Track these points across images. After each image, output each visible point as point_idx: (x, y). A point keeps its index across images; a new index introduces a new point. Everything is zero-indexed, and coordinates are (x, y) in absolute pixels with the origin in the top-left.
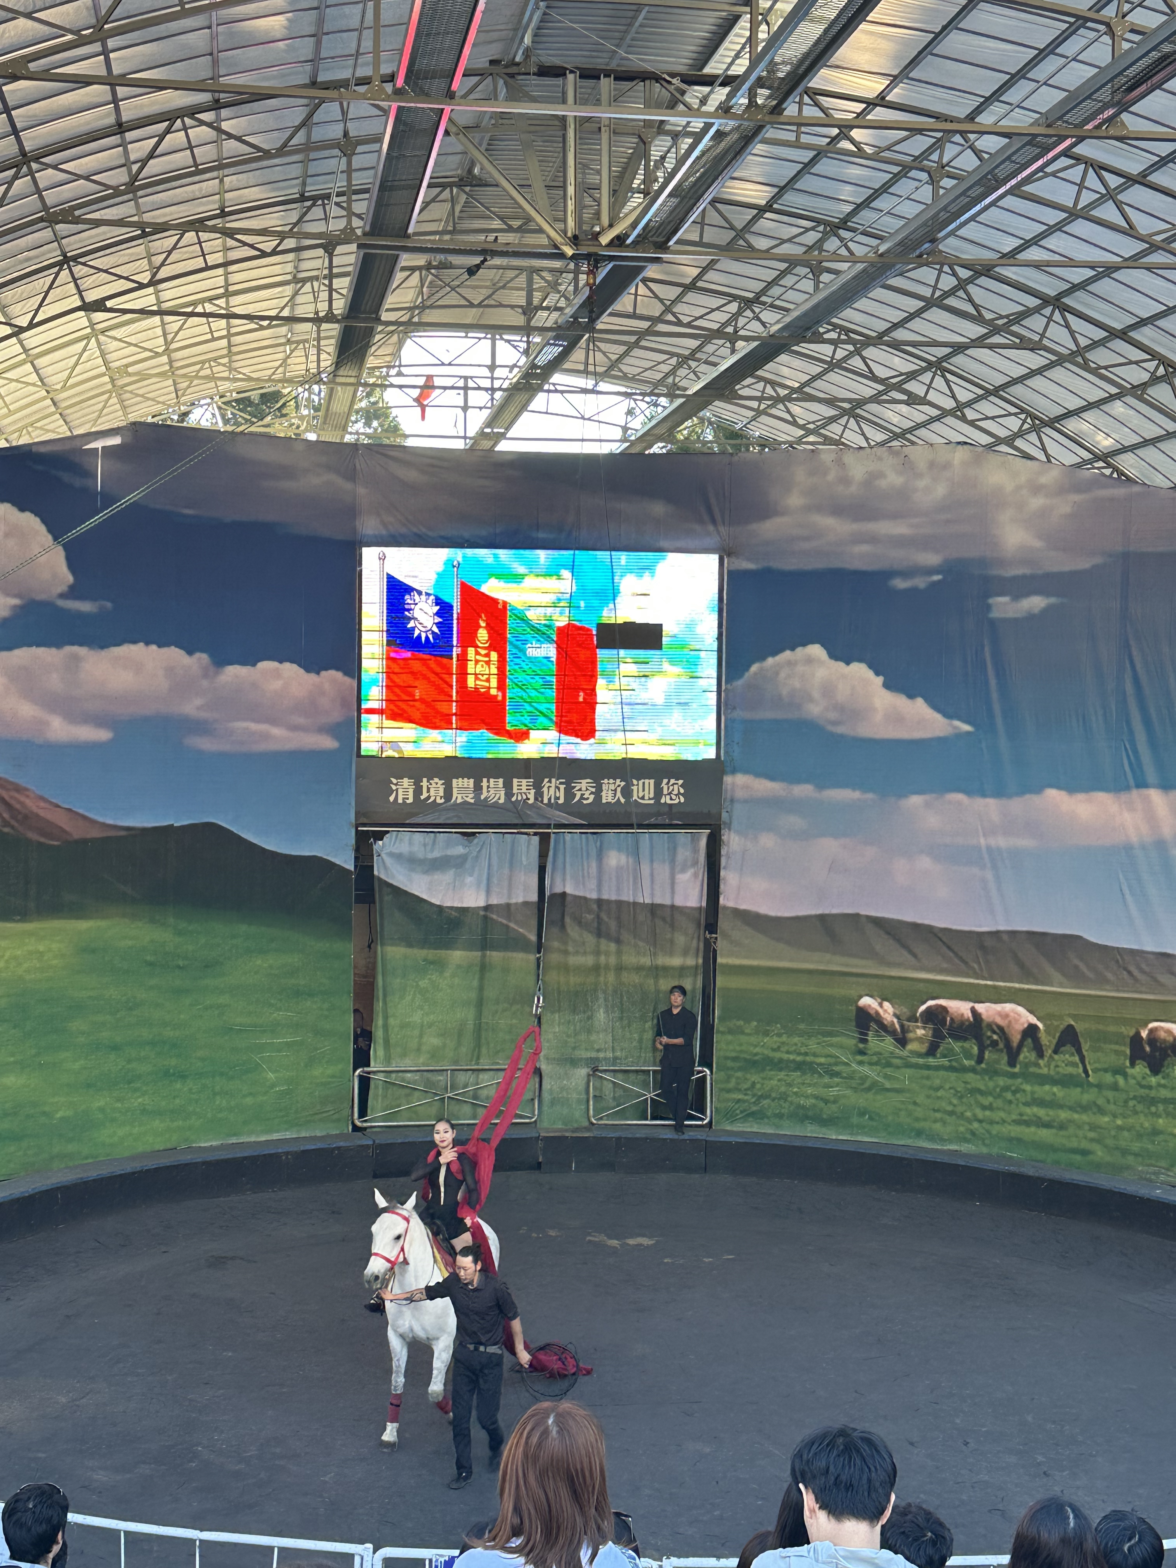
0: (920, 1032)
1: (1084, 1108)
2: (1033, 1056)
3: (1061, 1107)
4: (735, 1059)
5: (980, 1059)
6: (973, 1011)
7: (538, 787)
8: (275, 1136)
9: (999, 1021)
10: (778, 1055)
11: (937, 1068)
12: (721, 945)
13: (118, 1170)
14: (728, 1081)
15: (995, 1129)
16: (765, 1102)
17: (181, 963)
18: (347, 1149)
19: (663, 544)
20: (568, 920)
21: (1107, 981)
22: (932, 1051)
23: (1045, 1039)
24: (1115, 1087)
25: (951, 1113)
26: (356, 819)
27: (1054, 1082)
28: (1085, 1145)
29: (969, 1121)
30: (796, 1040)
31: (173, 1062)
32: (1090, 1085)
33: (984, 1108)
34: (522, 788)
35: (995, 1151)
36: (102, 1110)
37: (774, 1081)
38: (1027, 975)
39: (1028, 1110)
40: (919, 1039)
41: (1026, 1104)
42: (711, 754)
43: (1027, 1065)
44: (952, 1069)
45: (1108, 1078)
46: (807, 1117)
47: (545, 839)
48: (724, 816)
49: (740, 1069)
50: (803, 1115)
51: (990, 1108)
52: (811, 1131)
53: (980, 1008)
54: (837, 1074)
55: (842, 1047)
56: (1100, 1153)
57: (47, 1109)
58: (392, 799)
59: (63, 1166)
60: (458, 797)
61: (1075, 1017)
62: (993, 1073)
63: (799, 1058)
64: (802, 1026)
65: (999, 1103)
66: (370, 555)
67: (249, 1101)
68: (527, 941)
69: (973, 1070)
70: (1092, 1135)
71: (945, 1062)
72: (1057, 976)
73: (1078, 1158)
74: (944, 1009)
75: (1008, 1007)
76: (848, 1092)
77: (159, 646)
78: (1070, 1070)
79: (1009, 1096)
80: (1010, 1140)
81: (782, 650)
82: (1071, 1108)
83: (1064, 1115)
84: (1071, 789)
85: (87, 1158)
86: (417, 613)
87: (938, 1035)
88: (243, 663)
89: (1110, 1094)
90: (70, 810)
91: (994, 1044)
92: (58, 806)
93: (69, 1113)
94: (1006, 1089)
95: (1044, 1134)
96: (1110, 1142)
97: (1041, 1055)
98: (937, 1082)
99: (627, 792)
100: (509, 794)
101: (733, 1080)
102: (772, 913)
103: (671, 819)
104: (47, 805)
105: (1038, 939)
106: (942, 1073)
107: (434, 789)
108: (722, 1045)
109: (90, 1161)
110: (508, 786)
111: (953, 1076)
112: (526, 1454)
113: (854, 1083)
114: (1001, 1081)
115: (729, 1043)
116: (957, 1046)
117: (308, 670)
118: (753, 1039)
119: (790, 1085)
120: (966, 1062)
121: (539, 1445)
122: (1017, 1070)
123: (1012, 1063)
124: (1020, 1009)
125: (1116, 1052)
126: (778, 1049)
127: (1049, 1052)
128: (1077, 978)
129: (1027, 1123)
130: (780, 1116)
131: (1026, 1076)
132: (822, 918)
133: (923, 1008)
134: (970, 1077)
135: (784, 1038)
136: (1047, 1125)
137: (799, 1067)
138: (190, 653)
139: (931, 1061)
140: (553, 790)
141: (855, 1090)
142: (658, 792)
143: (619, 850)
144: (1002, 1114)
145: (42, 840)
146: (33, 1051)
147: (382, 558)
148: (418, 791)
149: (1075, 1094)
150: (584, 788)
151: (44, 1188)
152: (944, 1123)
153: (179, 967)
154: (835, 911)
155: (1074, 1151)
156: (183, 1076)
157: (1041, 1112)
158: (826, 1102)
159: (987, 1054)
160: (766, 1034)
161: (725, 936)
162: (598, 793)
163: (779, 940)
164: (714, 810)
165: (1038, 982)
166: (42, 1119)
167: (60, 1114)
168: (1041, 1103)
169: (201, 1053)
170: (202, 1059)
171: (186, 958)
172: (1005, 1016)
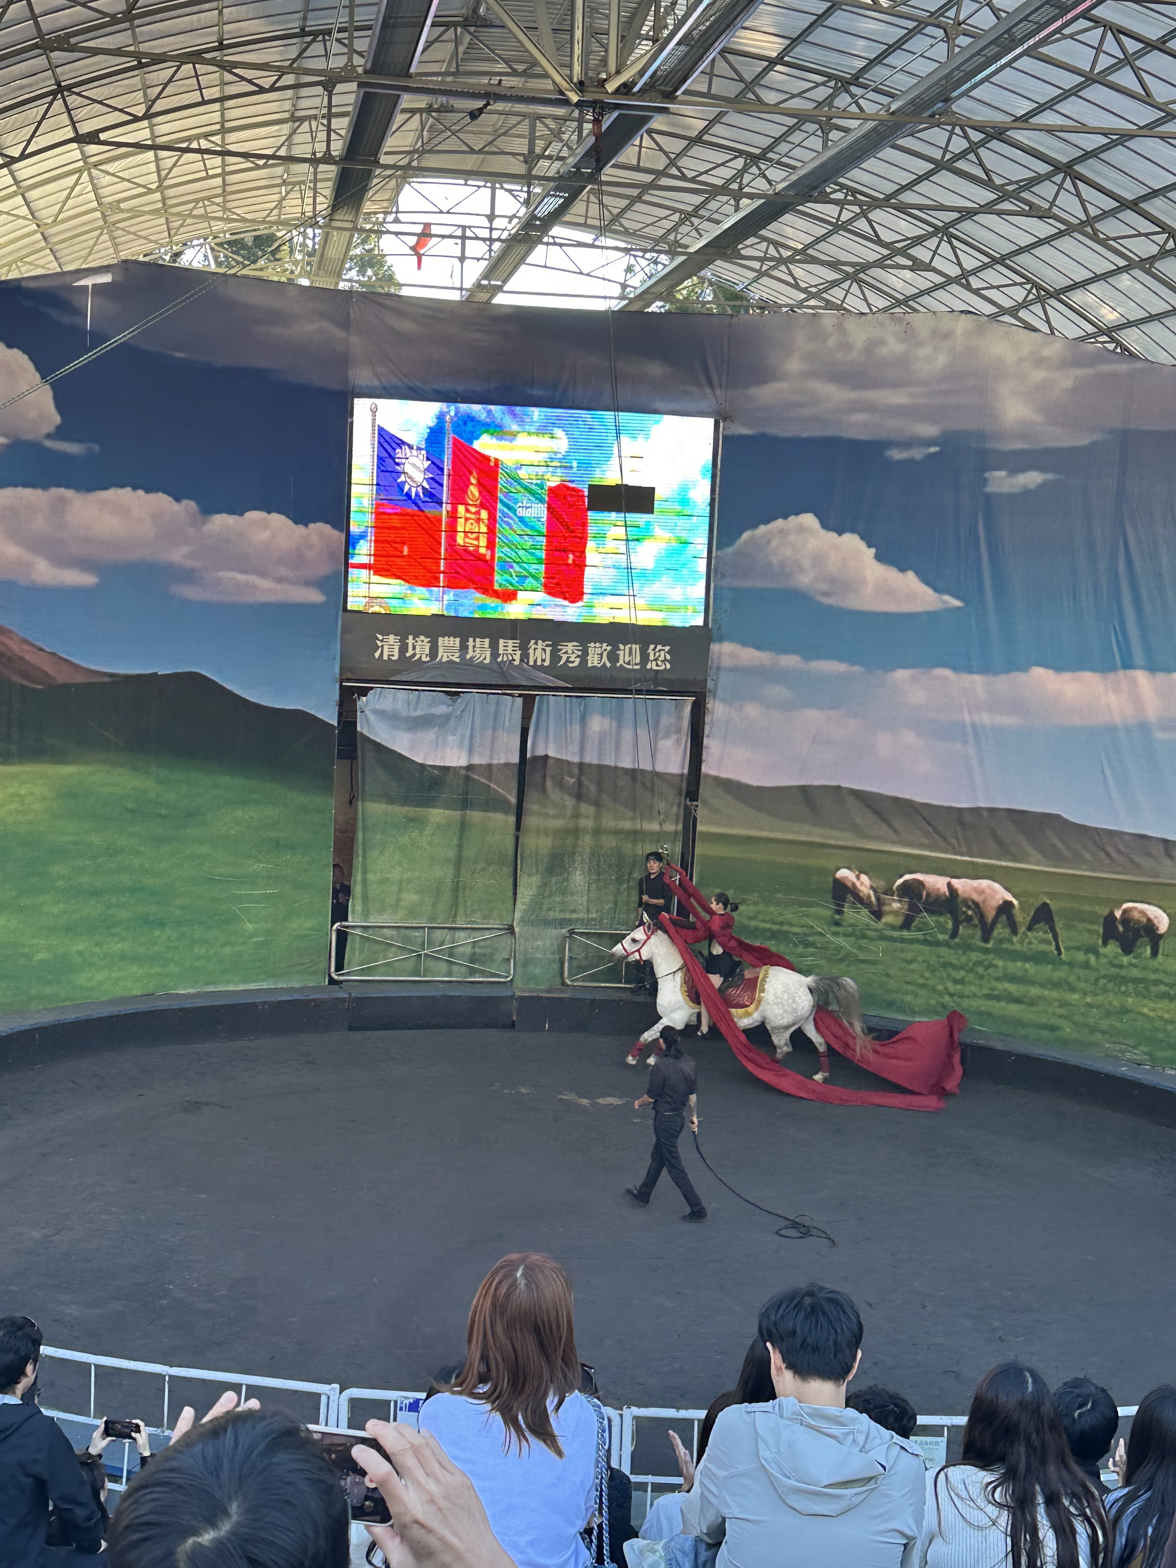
0: (896, 905)
1: (1055, 985)
3: (1032, 983)
5: (954, 934)
6: (949, 885)
7: (524, 649)
8: (253, 986)
9: (975, 897)
10: (753, 923)
11: (911, 941)
12: (701, 813)
13: (94, 1013)
15: (966, 1003)
17: (163, 812)
18: (325, 1001)
19: (659, 405)
20: (549, 784)
21: (1083, 860)
22: (907, 924)
23: (1020, 916)
24: (1086, 965)
25: (923, 986)
26: (341, 674)
27: (1026, 958)
28: (1054, 1021)
29: (941, 995)
30: (772, 909)
31: (153, 909)
32: (1063, 963)
33: (956, 982)
34: (508, 648)
36: (81, 953)
38: (1005, 852)
39: (999, 985)
40: (895, 913)
41: (998, 979)
42: (699, 621)
43: (1001, 941)
44: (925, 942)
45: (1081, 956)
47: (528, 702)
48: (710, 684)
51: (961, 982)
53: (957, 883)
54: (813, 945)
55: (817, 917)
56: (1068, 1030)
57: (26, 950)
58: (377, 655)
59: (41, 1007)
60: (443, 656)
61: (1051, 895)
62: (968, 948)
63: (776, 927)
64: (779, 896)
65: (971, 977)
66: (361, 407)
67: (227, 950)
68: (506, 801)
69: (947, 945)
70: (1060, 1011)
71: (919, 935)
72: (1034, 854)
73: (1045, 1033)
74: (921, 884)
75: (985, 883)
76: (822, 962)
77: (147, 491)
78: (1043, 947)
79: (981, 970)
80: (981, 1014)
81: (774, 518)
82: (1043, 985)
83: (1034, 991)
84: (1058, 668)
85: (65, 1000)
86: (408, 468)
87: (914, 909)
88: (231, 512)
89: (1081, 972)
90: (54, 654)
91: (969, 919)
92: (41, 650)
93: (48, 956)
94: (980, 963)
95: (1014, 1009)
96: (1078, 1018)
97: (1014, 931)
98: (910, 956)
99: (613, 657)
100: (495, 654)
102: (754, 783)
103: (656, 686)
104: (31, 649)
105: (1018, 817)
106: (915, 946)
107: (420, 647)
109: (68, 1003)
110: (494, 646)
111: (926, 949)
112: (494, 1305)
113: (828, 954)
114: (974, 956)
116: (931, 920)
117: (296, 522)
120: (941, 937)
121: (508, 1295)
122: (990, 945)
123: (986, 938)
124: (997, 886)
125: (1089, 931)
126: (754, 918)
127: (1022, 929)
128: (1055, 857)
129: (998, 998)
131: (997, 952)
132: (803, 789)
133: (900, 881)
134: (943, 951)
135: (761, 907)
136: (1018, 1001)
137: (775, 936)
138: (178, 499)
139: (905, 933)
140: (539, 652)
141: (829, 960)
142: (645, 658)
143: (603, 715)
144: (974, 989)
145: (25, 683)
146: (14, 894)
147: (374, 411)
148: (403, 648)
149: (1047, 971)
150: (570, 651)
151: (22, 1028)
152: (916, 995)
153: (160, 816)
154: (816, 783)
155: (1042, 1027)
156: (162, 924)
157: (1012, 988)
161: (705, 803)
162: (584, 657)
163: (759, 809)
164: (699, 678)
165: (1015, 859)
166: (22, 961)
167: (39, 956)
168: (1012, 979)
169: (182, 901)
170: (181, 908)
171: (167, 807)
172: (981, 892)
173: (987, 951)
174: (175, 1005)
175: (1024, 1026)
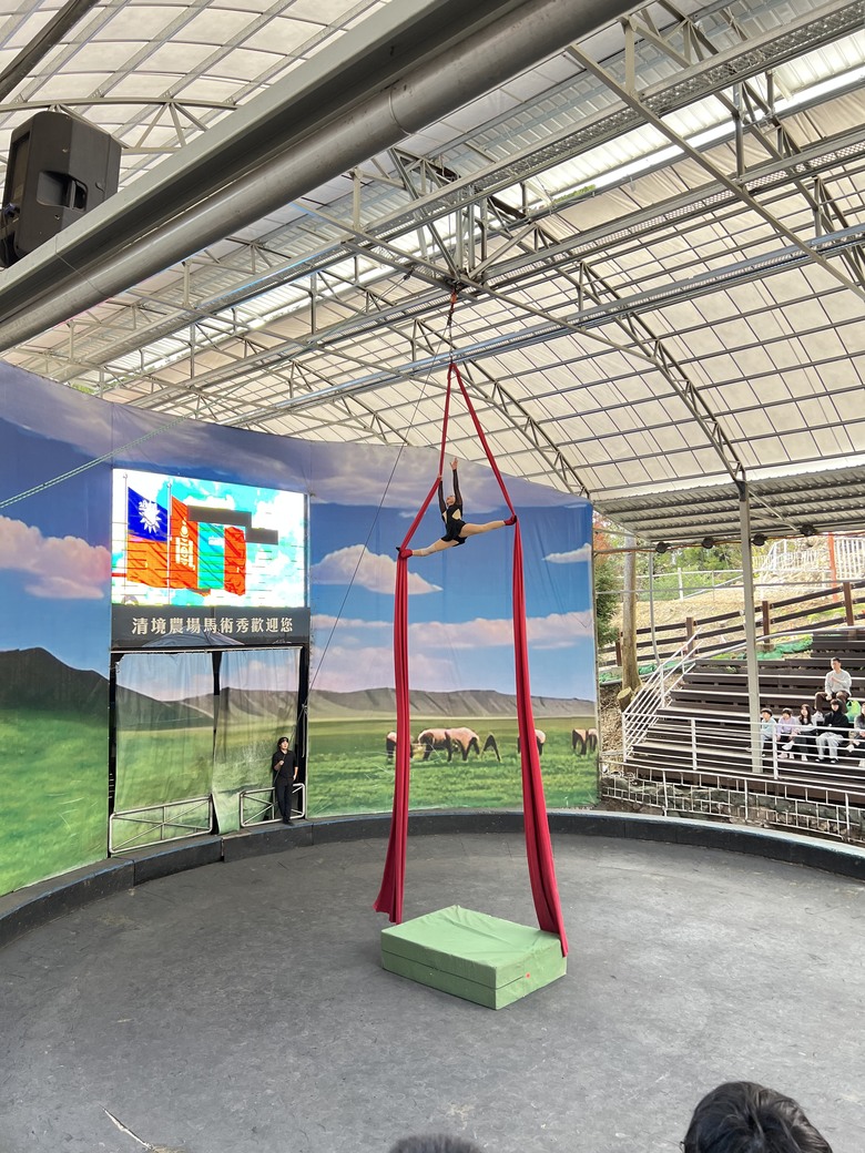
0: (420, 748)
1: (498, 777)
2: (475, 753)
3: (488, 777)
4: (319, 776)
5: (450, 759)
6: (446, 734)
7: (218, 623)
8: (69, 870)
10: (343, 771)
11: (429, 766)
12: (310, 711)
14: (315, 789)
15: (457, 794)
16: (337, 799)
17: (22, 751)
20: (231, 705)
21: (507, 712)
22: (426, 756)
23: (481, 744)
24: (512, 764)
25: (435, 789)
26: (112, 646)
27: (484, 765)
28: (500, 795)
29: (445, 792)
30: (354, 761)
32: (501, 765)
33: (452, 784)
34: (210, 623)
35: (457, 806)
37: (342, 786)
38: (471, 712)
39: (473, 782)
40: (420, 752)
41: (472, 779)
42: (302, 604)
43: (472, 759)
44: (436, 766)
45: (509, 760)
46: (361, 804)
47: (217, 659)
48: (311, 639)
49: (322, 781)
50: (358, 803)
51: (454, 783)
52: (363, 811)
53: (449, 731)
54: (377, 777)
55: (378, 761)
56: (506, 798)
58: (134, 632)
60: (173, 630)
61: (493, 731)
62: (456, 765)
63: (356, 771)
64: (357, 753)
65: (459, 780)
66: (117, 473)
67: (56, 847)
68: (207, 718)
69: (446, 765)
70: (502, 790)
71: (432, 762)
72: (483, 710)
73: (495, 802)
74: (432, 735)
75: (463, 729)
76: (383, 786)
78: (492, 758)
79: (463, 776)
80: (465, 798)
82: (493, 778)
83: (489, 781)
86: (145, 514)
87: (429, 748)
89: (510, 768)
91: (456, 749)
94: (462, 772)
95: (481, 793)
96: (510, 792)
97: (478, 753)
98: (428, 774)
99: (264, 626)
100: (203, 628)
101: (318, 789)
102: (340, 691)
103: (285, 641)
105: (475, 693)
106: (431, 769)
107: (159, 625)
108: (311, 769)
110: (202, 623)
111: (436, 769)
113: (386, 781)
114: (460, 768)
115: (315, 767)
116: (438, 753)
118: (329, 764)
119: (351, 787)
120: (444, 761)
122: (467, 761)
123: (465, 759)
124: (469, 730)
126: (344, 768)
127: (481, 751)
128: (493, 711)
129: (472, 789)
130: (345, 805)
131: (471, 764)
132: (368, 692)
133: (421, 735)
134: (445, 768)
135: (347, 761)
136: (482, 788)
137: (356, 776)
139: (425, 763)
140: (227, 625)
141: (386, 784)
142: (280, 626)
143: (259, 660)
144: (460, 786)
147: (126, 477)
148: (150, 626)
149: (494, 770)
150: (242, 623)
152: (432, 794)
153: (21, 755)
154: (375, 687)
155: (494, 799)
156: (20, 836)
157: (479, 782)
158: (371, 793)
159: (453, 756)
160: (337, 759)
161: (312, 706)
162: (250, 627)
163: (344, 705)
164: (306, 635)
165: (476, 715)
168: (478, 777)
169: (32, 817)
170: (32, 822)
171: (24, 748)
172: (460, 734)
173: (466, 765)
175: (485, 800)
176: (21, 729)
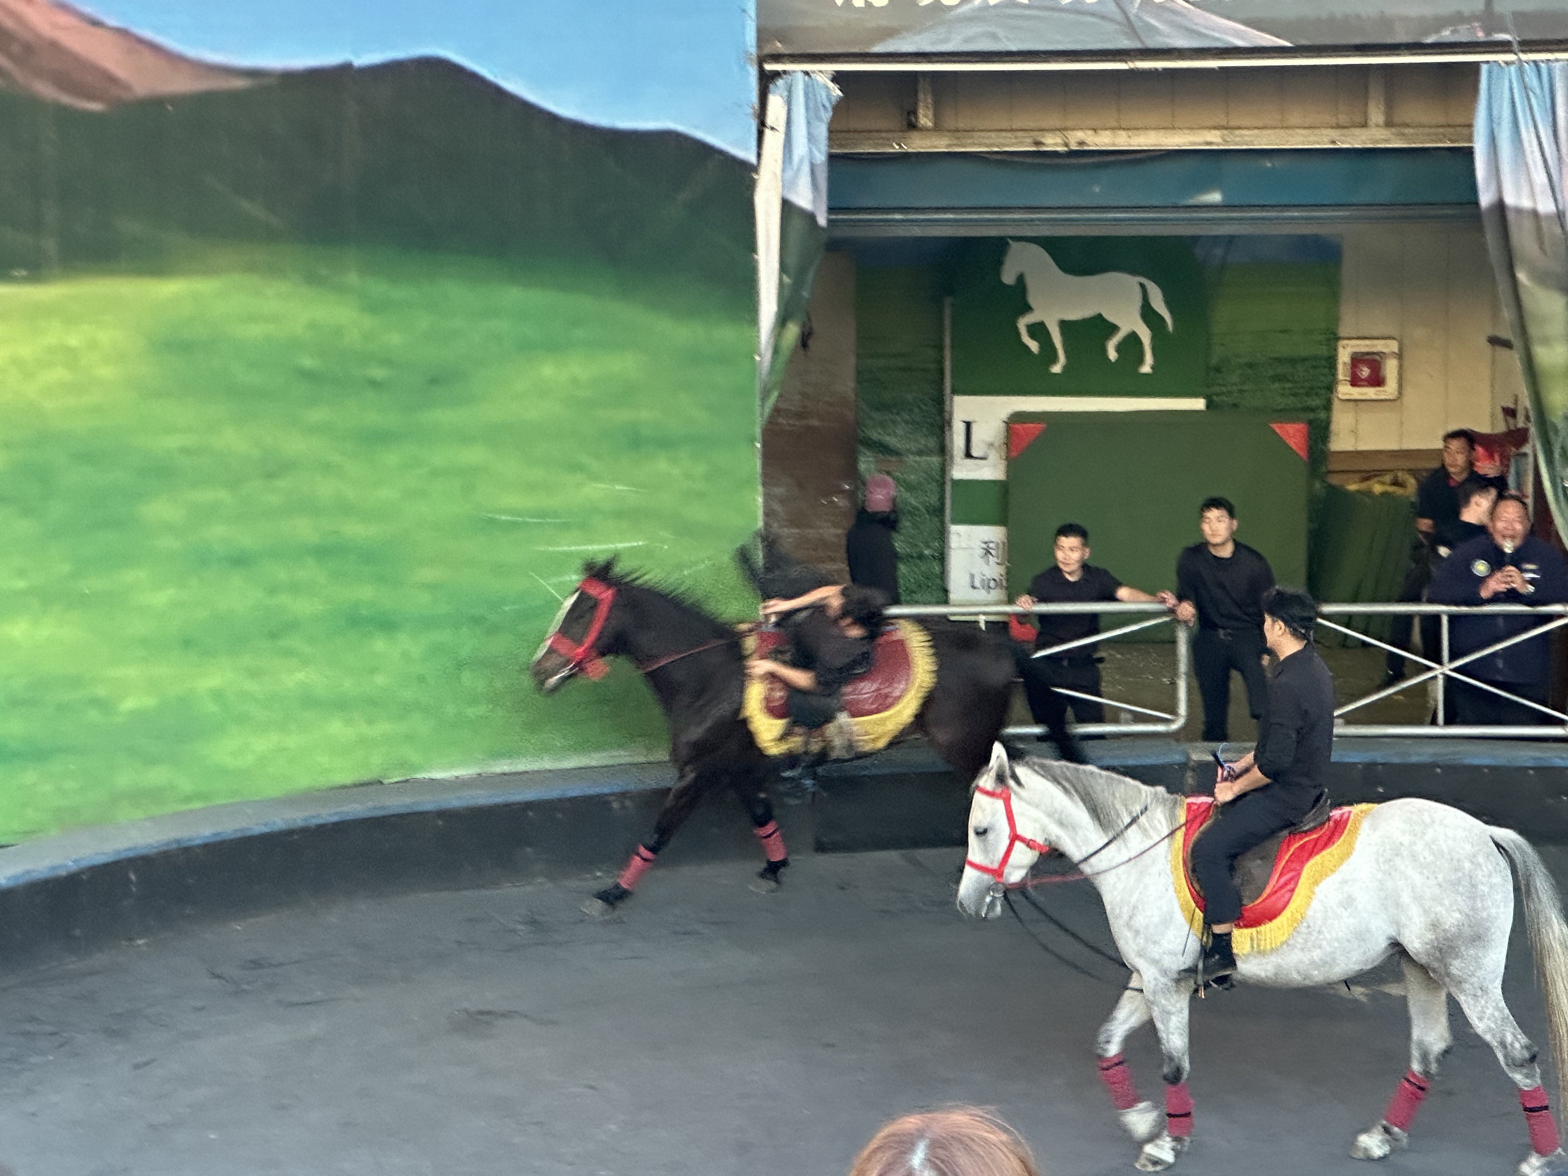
13: (256, 825)
17: (378, 373)
26: (761, 40)
36: (217, 695)
57: (101, 691)
59: (139, 814)
85: (188, 799)
90: (123, 33)
92: (96, 23)
93: (148, 702)
103: (1488, 32)
104: (71, 21)
109: (197, 805)
145: (66, 99)
146: (66, 568)
151: (101, 860)
153: (374, 384)
156: (388, 626)
166: (93, 715)
167: (129, 704)
169: (427, 574)
170: (430, 587)
171: (388, 362)
174: (428, 803)
176: (373, 307)
